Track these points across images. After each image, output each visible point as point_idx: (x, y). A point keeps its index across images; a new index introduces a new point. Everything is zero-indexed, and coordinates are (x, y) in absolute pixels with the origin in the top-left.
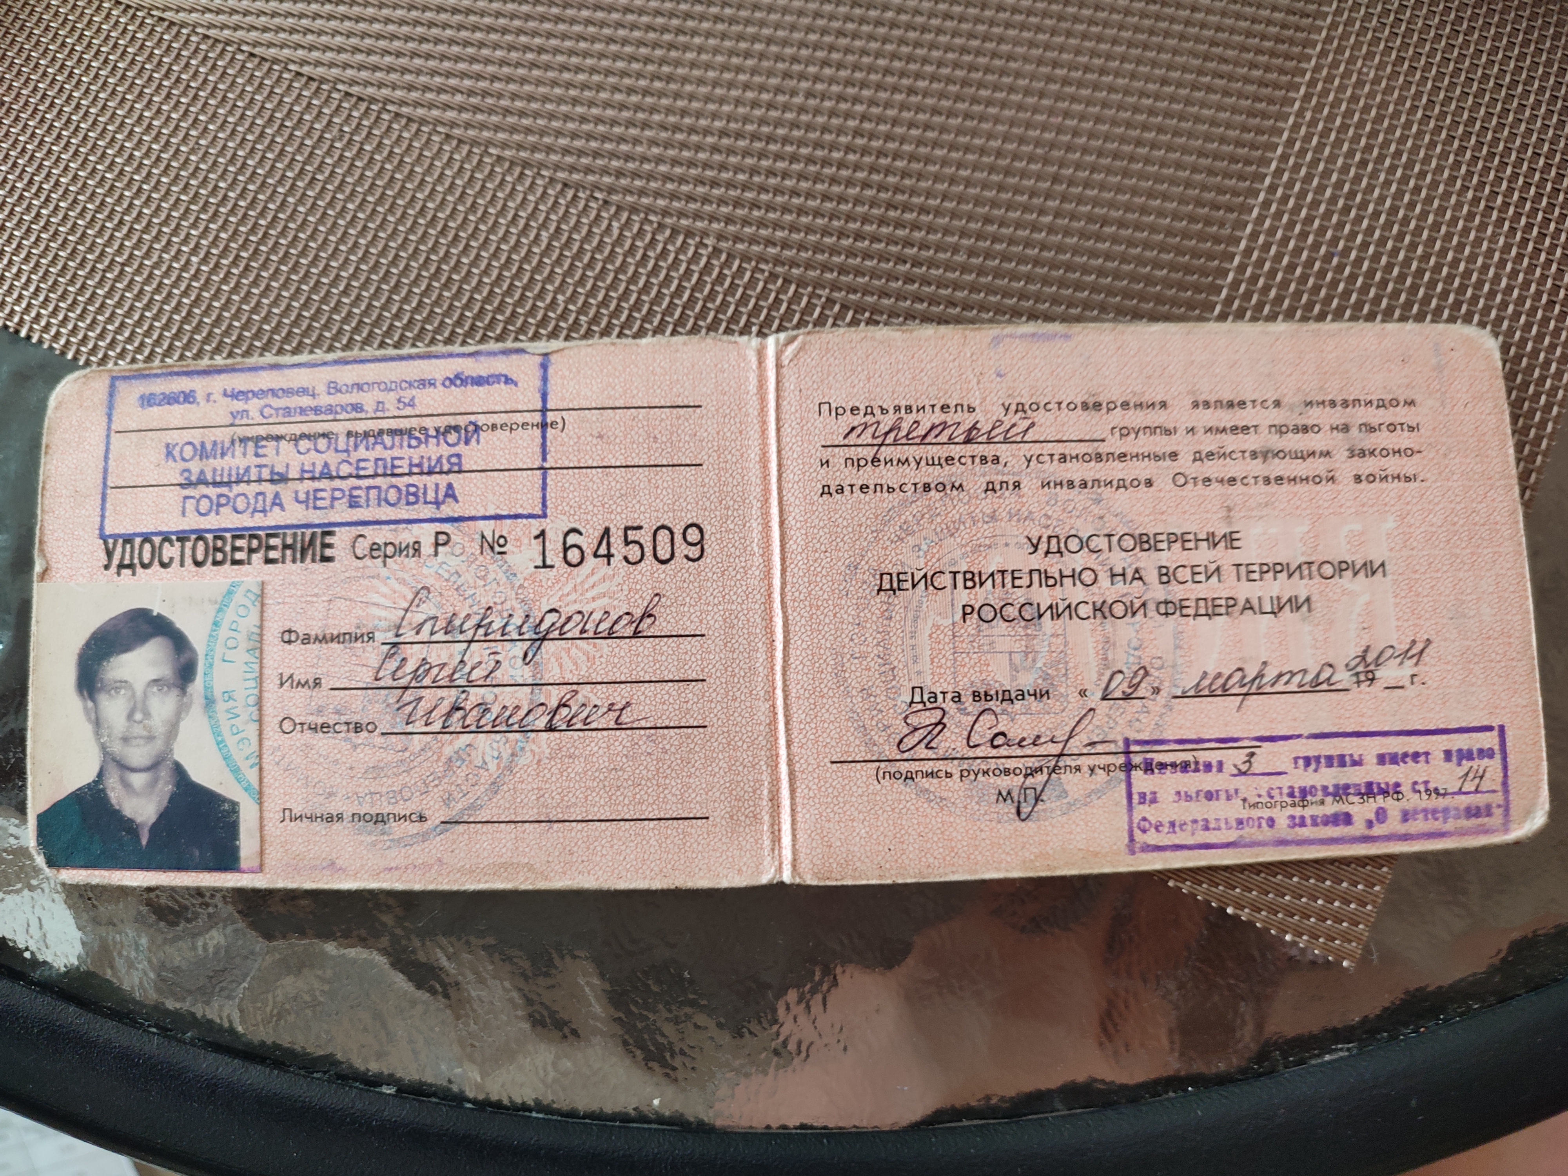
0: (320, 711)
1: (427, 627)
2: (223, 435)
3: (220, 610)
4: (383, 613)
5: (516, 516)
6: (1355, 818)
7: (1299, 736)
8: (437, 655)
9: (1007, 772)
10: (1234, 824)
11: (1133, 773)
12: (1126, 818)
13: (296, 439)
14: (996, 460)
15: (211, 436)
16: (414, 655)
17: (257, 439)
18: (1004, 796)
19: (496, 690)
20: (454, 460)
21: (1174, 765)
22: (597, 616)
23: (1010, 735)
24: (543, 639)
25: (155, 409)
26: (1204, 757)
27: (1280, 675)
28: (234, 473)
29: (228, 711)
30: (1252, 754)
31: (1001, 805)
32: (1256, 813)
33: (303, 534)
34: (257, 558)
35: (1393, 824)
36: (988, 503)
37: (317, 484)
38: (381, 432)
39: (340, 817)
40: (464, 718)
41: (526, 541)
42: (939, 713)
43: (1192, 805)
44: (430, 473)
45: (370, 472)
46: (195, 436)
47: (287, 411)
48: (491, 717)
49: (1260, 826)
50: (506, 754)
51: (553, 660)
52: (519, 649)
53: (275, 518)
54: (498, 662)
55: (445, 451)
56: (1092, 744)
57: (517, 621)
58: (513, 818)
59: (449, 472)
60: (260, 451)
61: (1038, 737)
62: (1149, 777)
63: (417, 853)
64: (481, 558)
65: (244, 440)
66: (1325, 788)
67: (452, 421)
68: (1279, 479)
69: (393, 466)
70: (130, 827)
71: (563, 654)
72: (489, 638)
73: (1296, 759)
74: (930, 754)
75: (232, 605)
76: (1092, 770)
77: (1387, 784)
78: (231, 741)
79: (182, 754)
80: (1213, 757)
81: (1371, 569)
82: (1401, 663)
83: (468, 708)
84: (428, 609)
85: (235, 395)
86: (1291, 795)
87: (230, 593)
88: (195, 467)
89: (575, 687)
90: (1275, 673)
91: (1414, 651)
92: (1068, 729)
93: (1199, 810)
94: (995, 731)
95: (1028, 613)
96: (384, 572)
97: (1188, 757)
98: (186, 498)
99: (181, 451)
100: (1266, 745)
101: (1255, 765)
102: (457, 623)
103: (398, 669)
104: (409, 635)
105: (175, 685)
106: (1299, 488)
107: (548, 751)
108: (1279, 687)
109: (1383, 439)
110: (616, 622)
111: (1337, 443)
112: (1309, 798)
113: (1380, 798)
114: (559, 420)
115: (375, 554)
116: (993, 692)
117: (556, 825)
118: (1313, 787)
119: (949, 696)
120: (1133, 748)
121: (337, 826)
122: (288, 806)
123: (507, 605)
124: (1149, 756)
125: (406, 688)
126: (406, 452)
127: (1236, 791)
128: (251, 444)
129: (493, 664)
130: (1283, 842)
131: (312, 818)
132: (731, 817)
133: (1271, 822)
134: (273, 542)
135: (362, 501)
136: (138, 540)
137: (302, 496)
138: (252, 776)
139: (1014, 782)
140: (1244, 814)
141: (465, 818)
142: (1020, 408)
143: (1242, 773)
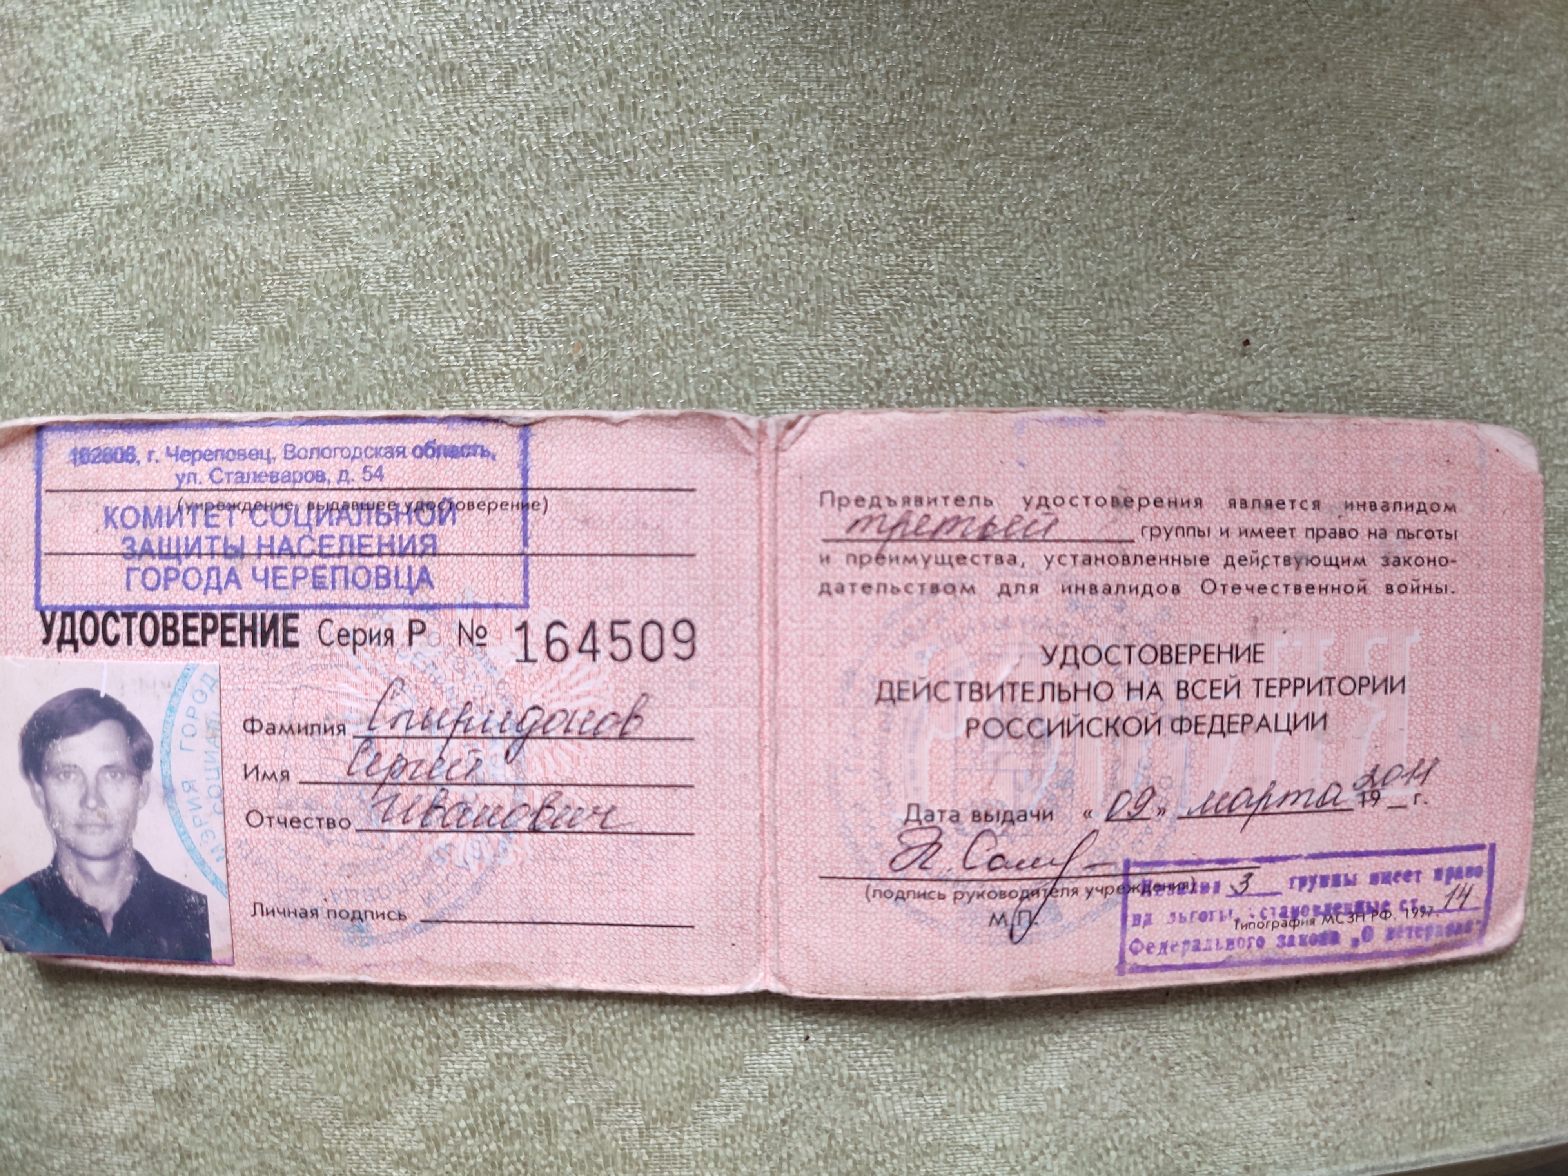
0: (289, 806)
1: (402, 722)
2: (170, 501)
3: (174, 694)
4: (355, 705)
5: (497, 606)
6: (1343, 937)
7: (1299, 857)
8: (414, 750)
9: (1002, 895)
10: (1225, 945)
11: (1130, 895)
12: (1118, 940)
13: (252, 510)
14: (1013, 560)
15: (155, 501)
16: (390, 750)
17: (208, 507)
18: (997, 919)
19: (478, 789)
20: (428, 541)
21: (1171, 887)
22: (582, 715)
23: (1009, 857)
24: (526, 737)
25: (90, 466)
26: (1201, 878)
27: (1287, 795)
28: (182, 543)
29: (190, 802)
30: (1250, 875)
31: (994, 928)
32: (1246, 933)
33: (263, 616)
34: (214, 639)
35: (1379, 942)
36: (1001, 608)
37: (276, 561)
38: (346, 506)
39: (315, 913)
40: (444, 817)
41: (507, 633)
42: (935, 833)
43: (1186, 926)
44: (402, 554)
45: (335, 549)
46: (138, 500)
47: (241, 477)
48: (471, 816)
49: (1249, 946)
50: (488, 855)
51: (536, 759)
52: (500, 747)
53: (231, 596)
54: (478, 760)
55: (418, 530)
56: (1092, 866)
57: (498, 717)
58: (496, 918)
59: (422, 554)
60: (212, 521)
61: (1038, 859)
62: (1146, 898)
63: (395, 951)
64: (459, 650)
65: (193, 507)
66: (1316, 908)
67: (425, 497)
68: (1310, 588)
69: (361, 545)
70: (92, 916)
71: (547, 754)
72: (470, 734)
73: (1292, 880)
74: (924, 875)
75: (188, 689)
76: (1089, 893)
77: (1377, 903)
78: (195, 834)
79: (142, 844)
80: (1210, 878)
81: (1389, 685)
82: (1408, 782)
83: (447, 807)
84: (403, 702)
85: (179, 455)
86: (1283, 915)
87: (185, 676)
88: (139, 535)
89: (559, 788)
90: (1282, 793)
91: (1422, 770)
92: (1069, 851)
93: (1189, 931)
94: (993, 853)
95: (1037, 730)
96: (353, 660)
97: (1187, 878)
98: (129, 570)
99: (122, 516)
100: (1265, 866)
101: (1251, 885)
102: (435, 717)
103: (371, 765)
104: (383, 729)
105: (131, 773)
106: (1329, 598)
107: (531, 853)
108: (1285, 807)
109: (1420, 547)
110: (601, 722)
111: (1373, 550)
112: (1300, 918)
113: (1368, 917)
114: (541, 500)
115: (344, 640)
116: (993, 813)
117: (539, 927)
118: (1306, 907)
119: (947, 815)
120: (1132, 870)
121: (312, 922)
122: (259, 900)
123: (488, 701)
124: (1147, 878)
125: (381, 784)
126: (375, 529)
127: (1231, 912)
128: (200, 512)
129: (473, 762)
130: (1268, 962)
131: (286, 913)
132: (718, 927)
133: (1261, 942)
134: (229, 622)
135: (328, 582)
136: (79, 615)
137: (260, 574)
138: (219, 869)
139: (1008, 906)
140: (1235, 934)
141: (447, 917)
142: (1044, 502)
143: (1237, 894)
